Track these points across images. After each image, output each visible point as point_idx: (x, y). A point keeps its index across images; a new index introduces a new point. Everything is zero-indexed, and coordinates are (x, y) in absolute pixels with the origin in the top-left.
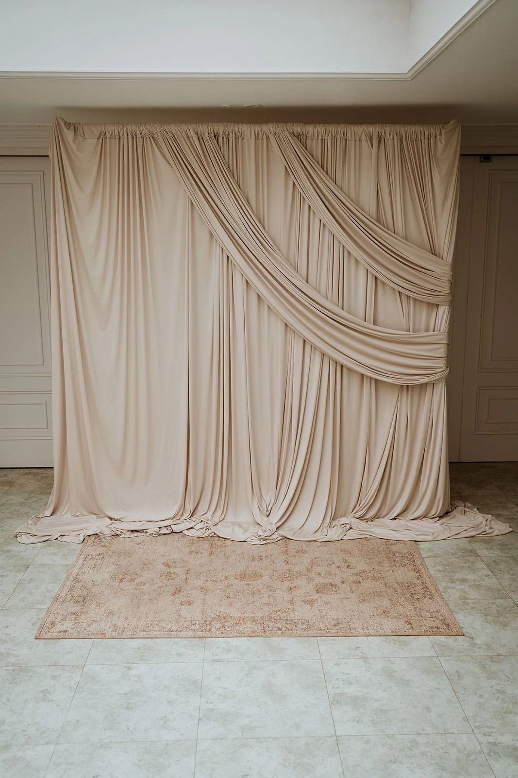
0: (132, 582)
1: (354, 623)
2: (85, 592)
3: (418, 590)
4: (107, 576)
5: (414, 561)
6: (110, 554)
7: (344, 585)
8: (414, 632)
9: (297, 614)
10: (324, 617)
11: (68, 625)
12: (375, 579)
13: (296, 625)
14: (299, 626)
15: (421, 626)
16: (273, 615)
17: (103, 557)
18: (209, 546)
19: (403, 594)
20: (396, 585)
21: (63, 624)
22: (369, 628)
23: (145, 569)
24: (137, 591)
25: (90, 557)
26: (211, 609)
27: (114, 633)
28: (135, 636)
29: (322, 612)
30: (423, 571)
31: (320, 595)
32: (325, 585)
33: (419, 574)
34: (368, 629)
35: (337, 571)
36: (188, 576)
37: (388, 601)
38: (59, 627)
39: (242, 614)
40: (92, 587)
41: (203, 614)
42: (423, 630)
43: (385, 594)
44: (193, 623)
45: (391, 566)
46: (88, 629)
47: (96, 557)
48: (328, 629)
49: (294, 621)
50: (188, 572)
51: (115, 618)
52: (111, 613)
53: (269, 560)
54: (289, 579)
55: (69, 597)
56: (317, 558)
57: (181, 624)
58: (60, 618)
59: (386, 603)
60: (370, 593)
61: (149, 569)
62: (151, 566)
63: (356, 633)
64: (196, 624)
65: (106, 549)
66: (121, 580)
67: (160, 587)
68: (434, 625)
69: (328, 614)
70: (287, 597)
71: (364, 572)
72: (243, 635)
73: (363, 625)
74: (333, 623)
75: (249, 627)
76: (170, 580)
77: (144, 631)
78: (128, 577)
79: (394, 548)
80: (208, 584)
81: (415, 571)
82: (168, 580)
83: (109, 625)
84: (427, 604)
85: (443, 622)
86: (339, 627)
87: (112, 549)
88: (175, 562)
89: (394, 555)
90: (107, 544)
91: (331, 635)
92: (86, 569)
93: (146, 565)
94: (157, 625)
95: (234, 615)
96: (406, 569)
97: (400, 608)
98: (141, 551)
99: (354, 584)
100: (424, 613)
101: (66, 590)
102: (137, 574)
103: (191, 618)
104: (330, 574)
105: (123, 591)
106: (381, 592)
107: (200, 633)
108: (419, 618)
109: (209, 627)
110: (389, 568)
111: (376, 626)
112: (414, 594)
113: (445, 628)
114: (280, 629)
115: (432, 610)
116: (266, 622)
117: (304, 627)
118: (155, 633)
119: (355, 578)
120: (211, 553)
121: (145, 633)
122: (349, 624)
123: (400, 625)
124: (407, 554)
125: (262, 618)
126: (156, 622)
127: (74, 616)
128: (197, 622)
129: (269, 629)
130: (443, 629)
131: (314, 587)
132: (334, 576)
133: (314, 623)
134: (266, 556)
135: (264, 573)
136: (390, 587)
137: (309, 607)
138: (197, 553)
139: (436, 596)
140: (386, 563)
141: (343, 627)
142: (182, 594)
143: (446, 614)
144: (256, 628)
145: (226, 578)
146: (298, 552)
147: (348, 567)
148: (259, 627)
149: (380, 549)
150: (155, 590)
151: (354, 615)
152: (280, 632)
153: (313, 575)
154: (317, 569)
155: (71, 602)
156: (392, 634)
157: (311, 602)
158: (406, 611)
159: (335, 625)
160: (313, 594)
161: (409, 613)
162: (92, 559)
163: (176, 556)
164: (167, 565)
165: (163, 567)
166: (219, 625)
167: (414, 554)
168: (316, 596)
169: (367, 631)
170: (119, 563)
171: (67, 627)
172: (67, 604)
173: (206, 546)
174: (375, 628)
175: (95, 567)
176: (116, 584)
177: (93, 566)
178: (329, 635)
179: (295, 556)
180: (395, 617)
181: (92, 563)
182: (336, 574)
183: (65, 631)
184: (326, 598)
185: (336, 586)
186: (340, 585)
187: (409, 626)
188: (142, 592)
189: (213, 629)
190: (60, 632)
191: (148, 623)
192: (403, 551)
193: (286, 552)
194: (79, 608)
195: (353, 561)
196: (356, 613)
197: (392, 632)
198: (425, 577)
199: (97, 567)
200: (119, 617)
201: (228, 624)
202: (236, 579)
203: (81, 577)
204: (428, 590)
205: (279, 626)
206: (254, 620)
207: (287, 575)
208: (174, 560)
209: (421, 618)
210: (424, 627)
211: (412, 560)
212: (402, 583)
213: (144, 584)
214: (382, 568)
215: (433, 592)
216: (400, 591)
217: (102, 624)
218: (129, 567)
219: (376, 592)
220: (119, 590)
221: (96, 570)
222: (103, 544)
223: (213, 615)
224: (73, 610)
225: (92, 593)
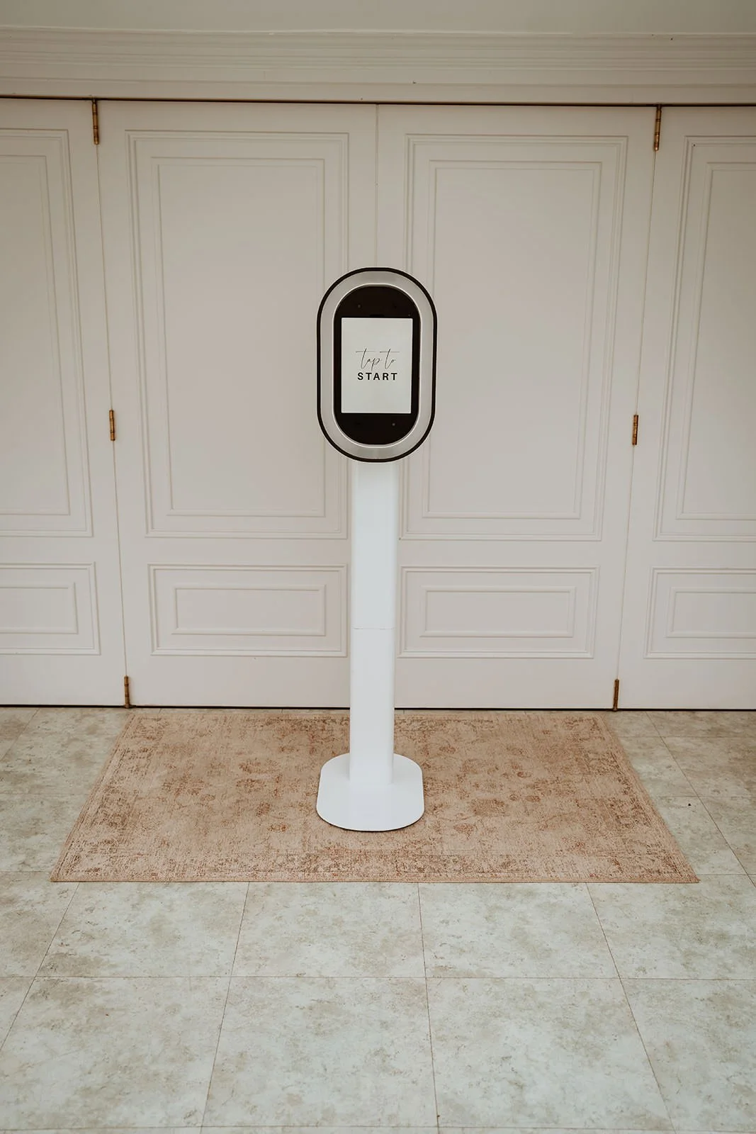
0: (194, 794)
1: (533, 861)
2: (125, 809)
3: (626, 810)
4: (157, 784)
5: (617, 766)
6: (160, 749)
7: (514, 804)
8: (624, 877)
9: (445, 847)
10: (487, 852)
11: (99, 861)
12: (560, 793)
13: (445, 865)
14: (451, 866)
15: (634, 867)
16: (409, 849)
17: (150, 755)
18: (310, 740)
19: (605, 818)
20: (592, 803)
21: (92, 859)
22: (556, 869)
23: (213, 773)
24: (204, 808)
26: (316, 838)
27: (170, 874)
28: (203, 879)
29: (484, 845)
30: (632, 781)
31: (479, 817)
32: (487, 802)
33: (626, 786)
34: (554, 871)
35: (504, 781)
36: (278, 786)
37: (582, 827)
38: (87, 864)
39: (364, 847)
40: (135, 801)
41: (304, 845)
42: (637, 875)
43: (577, 818)
44: (290, 858)
45: (584, 774)
46: (131, 867)
47: (140, 755)
48: (493, 871)
49: (441, 858)
50: (278, 780)
51: (171, 850)
52: (165, 843)
54: (432, 792)
55: (101, 815)
56: (472, 760)
57: (272, 859)
58: (87, 848)
59: (578, 830)
60: (555, 816)
61: (219, 775)
62: (223, 770)
63: (536, 877)
64: (294, 859)
65: (153, 743)
66: (178, 792)
67: (238, 802)
68: (653, 867)
69: (492, 848)
70: (431, 820)
71: (543, 783)
72: (366, 879)
73: (546, 864)
74: (501, 861)
75: (374, 865)
76: (253, 793)
77: (216, 870)
78: (189, 786)
79: (587, 746)
80: (310, 799)
81: (620, 781)
82: (250, 791)
83: (161, 862)
84: (640, 831)
85: (667, 860)
86: (510, 868)
87: (162, 741)
88: (258, 764)
89: (586, 756)
90: (154, 735)
91: (500, 880)
92: (122, 774)
93: (214, 768)
94: (236, 861)
95: (350, 848)
96: (606, 779)
97: (601, 839)
99: (530, 803)
100: (637, 848)
101: (95, 806)
102: (202, 782)
103: (287, 850)
104: (493, 786)
105: (182, 809)
106: (571, 813)
107: (300, 874)
108: (630, 856)
109: (314, 866)
110: (580, 776)
111: (567, 866)
112: (621, 817)
113: (670, 871)
114: (421, 870)
115: (648, 843)
116: (400, 858)
117: (457, 867)
118: (233, 874)
119: (530, 792)
120: (313, 751)
121: (218, 874)
122: (526, 863)
123: (602, 864)
124: (605, 755)
125: (394, 853)
126: (234, 857)
127: (110, 846)
128: (296, 857)
129: (406, 870)
130: (668, 872)
131: (469, 805)
132: (499, 789)
133: (473, 861)
136: (585, 806)
137: (464, 836)
138: (292, 749)
139: (654, 819)
140: (576, 769)
141: (517, 870)
142: (271, 813)
143: (670, 848)
144: (385, 868)
146: (442, 749)
147: (519, 774)
148: (390, 867)
149: (566, 747)
150: (230, 808)
151: (532, 849)
152: (422, 875)
153: (468, 788)
154: (473, 778)
155: (104, 824)
156: (591, 880)
157: (467, 829)
158: (611, 845)
159: (505, 865)
160: (468, 816)
161: (614, 848)
162: (133, 757)
163: (260, 754)
164: (247, 769)
165: (240, 771)
166: (328, 862)
167: (616, 754)
168: (473, 820)
169: (553, 874)
170: (173, 764)
171: (99, 864)
172: (97, 827)
173: (305, 739)
174: (565, 870)
175: (138, 769)
176: (170, 797)
177: (134, 769)
178: (495, 880)
179: (438, 757)
180: (594, 853)
181: (133, 763)
182: (501, 786)
183: (97, 870)
184: (489, 822)
185: (502, 804)
186: (508, 802)
187: (615, 867)
188: (211, 809)
189: (320, 869)
190: (89, 871)
191: (222, 857)
192: (600, 750)
193: (425, 751)
194: (116, 834)
195: (526, 765)
196: (535, 846)
197: (591, 877)
198: (635, 790)
199: (141, 769)
200: (177, 849)
201: (343, 861)
203: (118, 784)
204: (641, 811)
205: (420, 865)
207: (429, 787)
208: (258, 761)
209: (632, 856)
210: (638, 870)
211: (615, 764)
212: (602, 800)
213: (214, 797)
214: (570, 777)
215: (650, 814)
216: (600, 813)
217: (152, 860)
218: (190, 772)
219: (564, 814)
220: (177, 806)
221: (139, 773)
222: (148, 735)
223: (320, 848)
224: (107, 837)
225: (135, 810)
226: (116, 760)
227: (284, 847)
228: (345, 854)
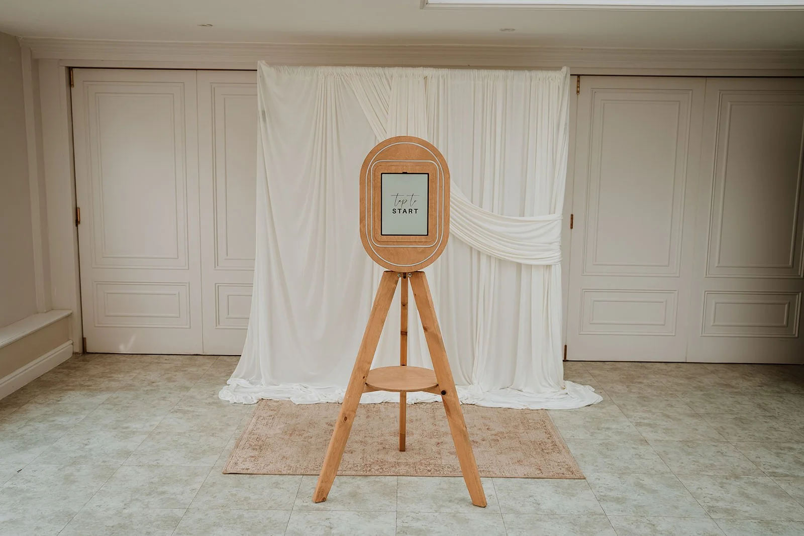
0: (300, 436)
1: (492, 468)
2: (260, 443)
3: (548, 446)
4: (278, 431)
5: (545, 426)
6: (279, 416)
7: (484, 442)
8: (543, 476)
9: (443, 461)
11: (248, 465)
12: (511, 438)
13: (443, 469)
14: (446, 469)
15: (549, 472)
16: (423, 461)
17: (274, 418)
18: (366, 411)
19: (535, 449)
20: (529, 443)
21: (244, 464)
22: (505, 472)
23: (310, 427)
24: (306, 443)
25: (262, 418)
26: (370, 456)
27: (289, 471)
28: (307, 474)
30: (553, 433)
33: (549, 435)
35: (478, 432)
37: (522, 454)
38: (241, 466)
40: (266, 439)
41: (363, 460)
42: (551, 475)
43: (519, 449)
44: (355, 465)
45: (525, 429)
46: (267, 468)
47: (268, 418)
49: (441, 465)
51: (288, 461)
52: (285, 458)
53: (418, 422)
54: (437, 436)
55: (248, 445)
57: (345, 465)
58: (241, 460)
59: (520, 455)
60: (507, 448)
61: (314, 427)
62: (316, 425)
63: (494, 475)
65: (275, 412)
66: (291, 435)
67: (325, 440)
68: (560, 471)
70: (435, 449)
71: (501, 433)
72: (398, 475)
73: (500, 470)
75: (402, 469)
78: (297, 433)
79: (528, 416)
80: (367, 439)
81: (546, 433)
83: (283, 466)
84: (555, 456)
85: (569, 469)
87: (280, 412)
89: (528, 421)
90: (275, 409)
92: (259, 426)
93: (312, 424)
96: (538, 432)
97: (532, 459)
98: (306, 414)
99: (493, 442)
100: (552, 463)
101: (244, 441)
102: (304, 431)
103: (354, 462)
104: (472, 434)
105: (293, 442)
106: (516, 447)
107: (362, 472)
109: (369, 469)
110: (523, 431)
112: (545, 449)
113: (569, 474)
114: (429, 471)
115: (559, 461)
116: (417, 466)
117: (450, 470)
120: (368, 417)
122: (488, 469)
123: (532, 471)
125: (414, 464)
127: (254, 459)
128: (359, 465)
129: (421, 471)
132: (476, 436)
134: (416, 420)
135: (414, 431)
136: (524, 444)
137: (454, 456)
139: (563, 451)
140: (521, 427)
141: (483, 471)
143: (571, 464)
144: (409, 470)
145: (382, 435)
146: (444, 417)
147: (488, 429)
148: (412, 470)
149: (516, 417)
150: (321, 442)
151: (492, 463)
152: (429, 473)
155: (249, 449)
156: (525, 477)
158: (537, 462)
161: (539, 463)
162: (264, 419)
164: (330, 425)
165: (326, 426)
166: (376, 468)
167: (545, 420)
169: (503, 474)
170: (287, 422)
172: (246, 450)
173: (363, 411)
174: (511, 472)
175: (267, 425)
176: (287, 437)
177: (265, 424)
179: (442, 421)
180: (527, 465)
181: (264, 422)
182: (477, 434)
183: (248, 469)
185: (477, 442)
186: (480, 442)
187: (539, 472)
188: (310, 443)
189: (372, 470)
190: (244, 469)
193: (434, 418)
194: (257, 453)
195: (492, 425)
196: (494, 462)
197: (525, 475)
198: (554, 437)
199: (269, 424)
200: (292, 460)
201: (386, 467)
202: (392, 436)
203: (256, 431)
204: (556, 447)
205: (428, 468)
206: (407, 464)
207: (435, 434)
208: (336, 421)
209: (549, 467)
210: (551, 473)
211: (544, 425)
212: (534, 441)
213: (311, 437)
214: (517, 431)
215: (561, 448)
216: (533, 447)
217: (278, 465)
218: (297, 426)
219: (512, 447)
220: (290, 441)
221: (268, 427)
222: (272, 409)
223: (372, 460)
224: (252, 454)
225: (267, 443)
226: (254, 420)
227: (352, 460)
228: (387, 464)
